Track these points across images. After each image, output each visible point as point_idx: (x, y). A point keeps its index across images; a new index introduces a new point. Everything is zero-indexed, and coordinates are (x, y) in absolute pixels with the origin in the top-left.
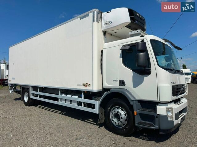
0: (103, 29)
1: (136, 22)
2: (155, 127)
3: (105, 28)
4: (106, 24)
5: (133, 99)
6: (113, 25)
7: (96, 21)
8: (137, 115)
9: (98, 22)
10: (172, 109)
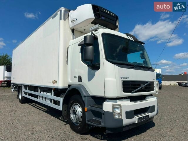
0: (70, 27)
1: (103, 18)
2: (101, 125)
3: (72, 26)
4: (72, 22)
5: (86, 95)
6: (78, 22)
7: (63, 19)
8: (87, 111)
9: (65, 20)
10: (120, 105)
